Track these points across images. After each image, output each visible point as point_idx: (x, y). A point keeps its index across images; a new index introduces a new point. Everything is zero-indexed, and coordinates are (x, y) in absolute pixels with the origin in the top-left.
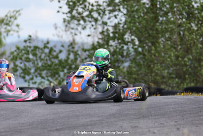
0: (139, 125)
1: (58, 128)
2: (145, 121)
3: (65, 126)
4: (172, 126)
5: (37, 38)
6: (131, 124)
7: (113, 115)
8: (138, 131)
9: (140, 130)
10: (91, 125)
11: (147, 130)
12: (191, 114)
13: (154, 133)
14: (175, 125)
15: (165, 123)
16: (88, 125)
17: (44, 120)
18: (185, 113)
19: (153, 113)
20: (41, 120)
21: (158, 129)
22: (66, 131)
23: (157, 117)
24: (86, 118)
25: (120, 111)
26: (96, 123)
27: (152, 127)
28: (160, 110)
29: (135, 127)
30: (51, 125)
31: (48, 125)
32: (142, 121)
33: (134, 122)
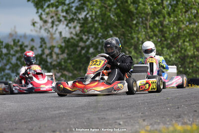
0: (106, 117)
1: (26, 120)
2: (112, 112)
3: (33, 119)
4: (138, 117)
5: (16, 33)
6: (99, 116)
7: (82, 107)
8: (105, 122)
9: (107, 122)
10: (59, 117)
11: (114, 121)
12: (158, 105)
13: (120, 124)
14: (141, 117)
15: (132, 115)
16: (56, 117)
17: (13, 113)
18: (153, 105)
19: (121, 104)
20: (10, 112)
21: (125, 120)
22: (34, 124)
23: (125, 109)
24: (55, 111)
25: (89, 103)
26: (64, 115)
27: (119, 119)
28: (129, 102)
29: (102, 119)
30: (20, 117)
31: (16, 117)
32: (110, 113)
33: (102, 113)
